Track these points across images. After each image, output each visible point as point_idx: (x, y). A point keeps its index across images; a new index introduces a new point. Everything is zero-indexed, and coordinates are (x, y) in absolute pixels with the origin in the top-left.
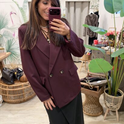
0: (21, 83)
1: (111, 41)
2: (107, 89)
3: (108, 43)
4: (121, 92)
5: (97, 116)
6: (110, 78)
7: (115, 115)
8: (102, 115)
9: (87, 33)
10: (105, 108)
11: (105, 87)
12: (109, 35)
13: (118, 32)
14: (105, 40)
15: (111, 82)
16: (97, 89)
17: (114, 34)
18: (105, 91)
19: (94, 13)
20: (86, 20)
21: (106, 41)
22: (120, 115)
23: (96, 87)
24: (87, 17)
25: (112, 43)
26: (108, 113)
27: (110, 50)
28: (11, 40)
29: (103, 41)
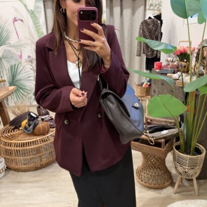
0: (36, 137)
1: (184, 64)
2: (178, 143)
3: (178, 67)
4: (201, 147)
5: (162, 188)
6: (183, 125)
7: (192, 185)
8: (171, 186)
9: (144, 50)
10: (175, 174)
11: (174, 141)
12: (179, 53)
13: (195, 48)
14: (173, 61)
15: (185, 133)
16: (162, 144)
17: (188, 52)
18: (174, 147)
19: (155, 17)
20: (140, 29)
21: (175, 63)
22: (199, 185)
23: (160, 141)
24: (142, 23)
25: (185, 67)
26: (180, 183)
27: (182, 79)
28: (16, 66)
29: (170, 63)
